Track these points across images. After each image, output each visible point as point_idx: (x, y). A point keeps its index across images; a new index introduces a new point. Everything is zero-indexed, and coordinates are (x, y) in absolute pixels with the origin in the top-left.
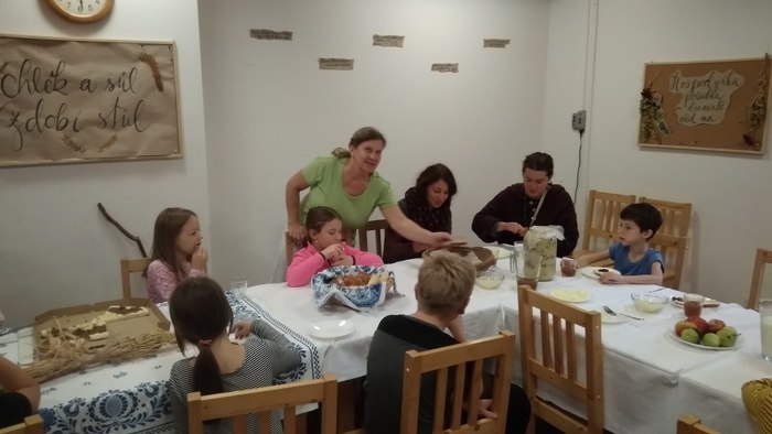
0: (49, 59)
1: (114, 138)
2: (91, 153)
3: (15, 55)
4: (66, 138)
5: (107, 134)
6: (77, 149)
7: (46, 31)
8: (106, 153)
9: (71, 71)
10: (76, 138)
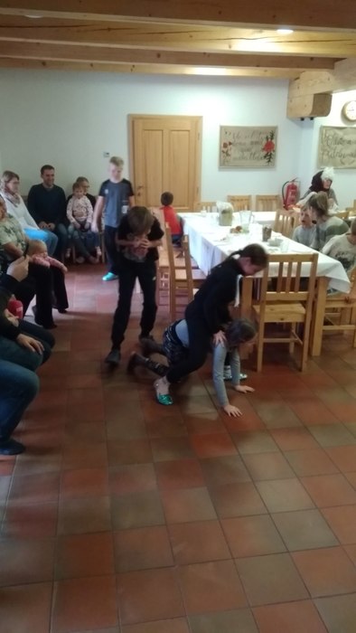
0: (340, 133)
1: (354, 161)
2: (347, 165)
3: (332, 132)
4: (341, 161)
5: (353, 159)
6: (343, 163)
7: (342, 125)
8: (352, 165)
9: (347, 138)
10: (343, 161)
